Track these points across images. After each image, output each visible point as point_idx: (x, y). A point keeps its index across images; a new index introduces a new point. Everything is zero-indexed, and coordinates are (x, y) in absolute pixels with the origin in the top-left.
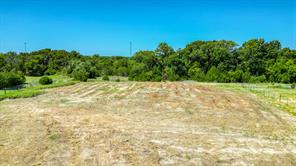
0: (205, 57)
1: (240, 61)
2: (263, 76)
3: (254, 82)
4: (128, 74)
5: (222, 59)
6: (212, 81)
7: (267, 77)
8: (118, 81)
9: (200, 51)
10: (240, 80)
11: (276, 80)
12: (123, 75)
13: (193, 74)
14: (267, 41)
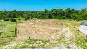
0: (56, 13)
1: (64, 14)
2: (69, 18)
3: (67, 19)
4: (37, 17)
5: (60, 14)
6: (57, 19)
7: (70, 18)
8: (35, 19)
9: (55, 12)
10: (64, 19)
11: (72, 19)
12: (35, 17)
13: (53, 17)
14: (71, 9)
